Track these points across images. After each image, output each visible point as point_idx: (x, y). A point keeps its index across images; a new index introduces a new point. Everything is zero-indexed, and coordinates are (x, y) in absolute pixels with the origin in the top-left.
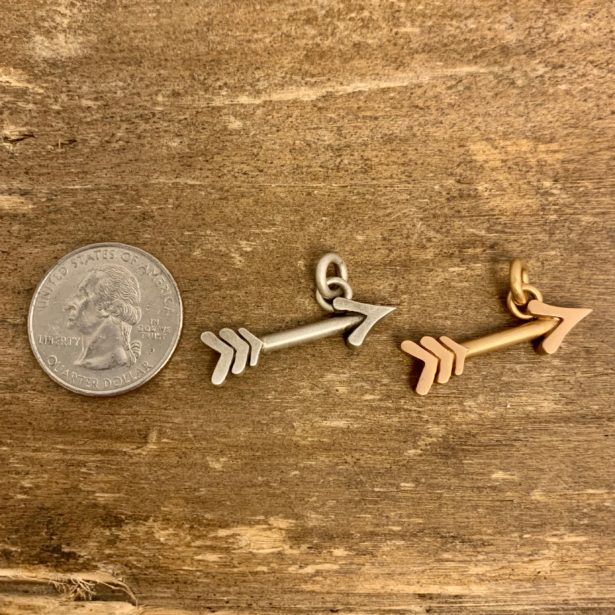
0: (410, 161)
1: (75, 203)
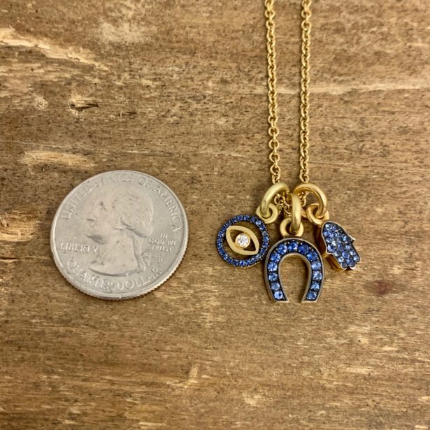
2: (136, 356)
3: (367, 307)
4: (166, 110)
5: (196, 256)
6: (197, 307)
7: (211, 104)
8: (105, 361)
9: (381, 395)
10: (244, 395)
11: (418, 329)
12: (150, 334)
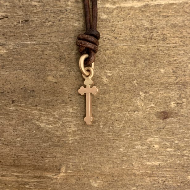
0: (184, 36)
1: (27, 50)
2: (31, 161)
3: (157, 126)
4: (46, 18)
5: (63, 101)
6: (64, 131)
7: (70, 14)
8: (14, 164)
9: (166, 177)
10: (91, 181)
11: (185, 138)
12: (38, 148)
